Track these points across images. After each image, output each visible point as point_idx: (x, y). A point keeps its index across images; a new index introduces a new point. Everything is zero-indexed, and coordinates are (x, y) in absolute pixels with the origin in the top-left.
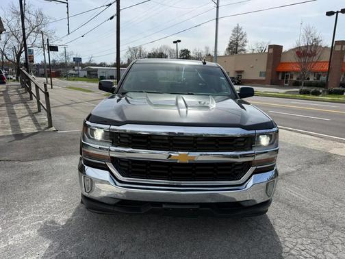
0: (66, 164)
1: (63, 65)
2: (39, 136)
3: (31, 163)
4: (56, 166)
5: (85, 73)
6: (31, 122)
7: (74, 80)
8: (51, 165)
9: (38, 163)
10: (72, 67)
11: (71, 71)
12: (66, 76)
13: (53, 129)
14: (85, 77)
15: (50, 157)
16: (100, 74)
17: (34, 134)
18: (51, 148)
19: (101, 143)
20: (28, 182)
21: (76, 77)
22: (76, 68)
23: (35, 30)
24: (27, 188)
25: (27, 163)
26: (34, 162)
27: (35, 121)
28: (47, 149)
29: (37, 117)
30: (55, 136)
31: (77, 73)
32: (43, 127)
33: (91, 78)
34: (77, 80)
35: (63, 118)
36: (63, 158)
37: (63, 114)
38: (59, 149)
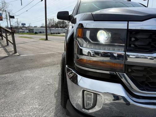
0: (31, 75)
1: (16, 28)
2: (9, 58)
3: (6, 75)
4: (25, 77)
5: (28, 31)
6: (3, 51)
7: (22, 34)
8: (20, 76)
9: (12, 75)
10: (21, 28)
11: (21, 30)
12: (18, 33)
13: (17, 54)
14: (27, 33)
15: (19, 70)
16: (35, 31)
17: (6, 57)
18: (18, 65)
19: (106, 48)
20: (6, 90)
21: (23, 33)
22: (23, 28)
23: (2, 10)
24: (6, 96)
25: (4, 76)
26: (8, 74)
27: (6, 50)
28: (16, 65)
29: (7, 48)
30: (19, 58)
31: (24, 31)
32: (11, 53)
33: (30, 33)
34: (24, 34)
35: (21, 49)
36: (28, 71)
37: (21, 47)
38: (24, 65)
